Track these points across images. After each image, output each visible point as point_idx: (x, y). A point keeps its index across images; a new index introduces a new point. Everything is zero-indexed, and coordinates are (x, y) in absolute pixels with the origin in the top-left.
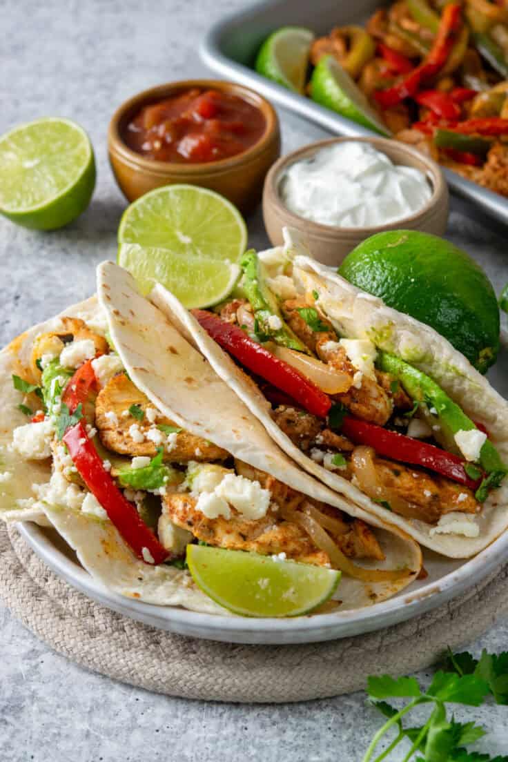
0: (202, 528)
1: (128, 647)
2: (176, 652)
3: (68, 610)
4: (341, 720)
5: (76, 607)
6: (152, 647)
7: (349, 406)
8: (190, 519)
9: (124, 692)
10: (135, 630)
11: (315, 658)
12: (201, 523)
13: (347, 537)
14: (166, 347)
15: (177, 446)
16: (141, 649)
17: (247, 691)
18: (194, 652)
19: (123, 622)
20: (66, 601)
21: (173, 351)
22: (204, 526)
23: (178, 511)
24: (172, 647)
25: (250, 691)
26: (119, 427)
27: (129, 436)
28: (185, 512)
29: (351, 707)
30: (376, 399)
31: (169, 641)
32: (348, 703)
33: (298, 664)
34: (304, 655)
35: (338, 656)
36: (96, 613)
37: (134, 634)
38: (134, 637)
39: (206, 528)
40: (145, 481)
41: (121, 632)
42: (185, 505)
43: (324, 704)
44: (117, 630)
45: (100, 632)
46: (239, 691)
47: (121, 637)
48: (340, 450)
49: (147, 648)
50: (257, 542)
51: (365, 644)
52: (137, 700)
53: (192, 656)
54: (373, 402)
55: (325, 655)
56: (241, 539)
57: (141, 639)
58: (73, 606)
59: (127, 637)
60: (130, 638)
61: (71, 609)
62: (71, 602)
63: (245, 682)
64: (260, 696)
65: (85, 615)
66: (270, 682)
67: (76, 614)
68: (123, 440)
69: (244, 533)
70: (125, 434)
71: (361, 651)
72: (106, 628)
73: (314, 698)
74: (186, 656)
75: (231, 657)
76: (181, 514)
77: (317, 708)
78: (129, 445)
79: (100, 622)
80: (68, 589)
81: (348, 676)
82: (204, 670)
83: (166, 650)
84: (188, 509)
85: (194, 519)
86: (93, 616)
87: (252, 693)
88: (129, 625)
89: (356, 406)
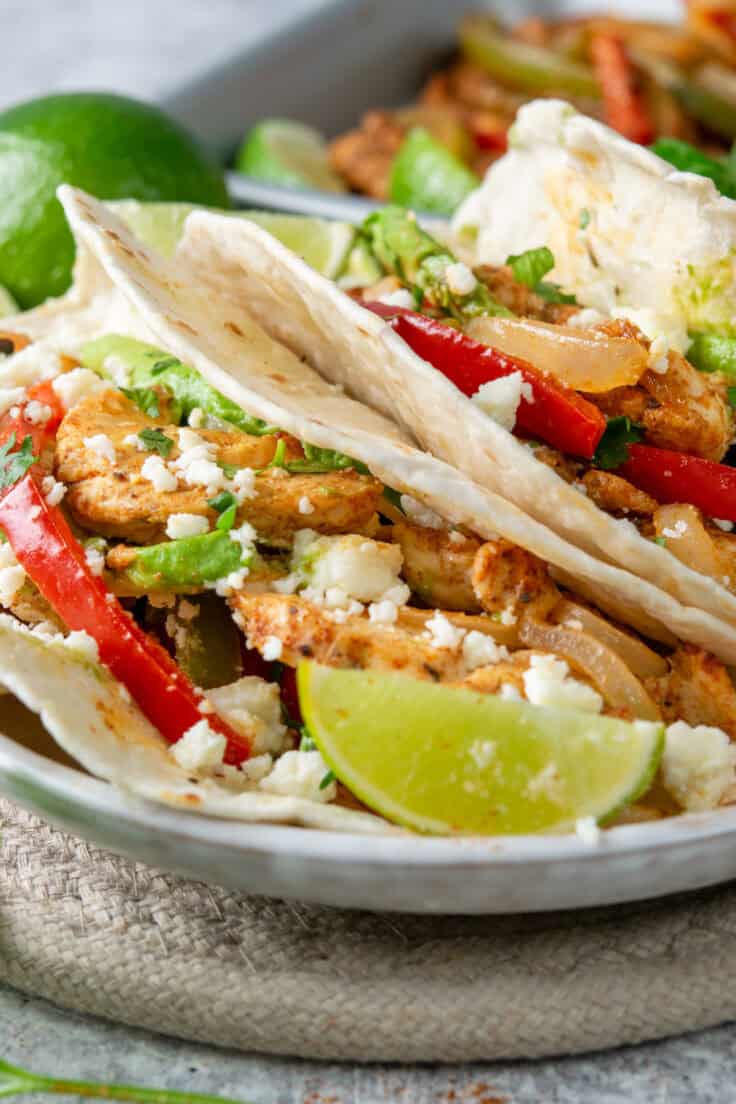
0: (334, 659)
1: (166, 953)
2: (280, 957)
3: (19, 888)
4: (683, 1088)
5: (36, 881)
6: (222, 950)
7: (640, 418)
8: (306, 639)
9: (161, 1056)
10: (178, 919)
11: (610, 956)
12: (333, 646)
13: (664, 682)
14: (223, 322)
15: (257, 493)
16: (199, 956)
17: (458, 1030)
18: (324, 957)
19: (148, 906)
20: (13, 871)
21: (236, 330)
22: (339, 655)
23: (277, 627)
24: (270, 948)
25: (467, 1028)
26: (117, 466)
27: (143, 483)
28: (294, 627)
29: (703, 1063)
30: (699, 400)
31: (262, 937)
32: (694, 1053)
33: (572, 969)
34: (582, 951)
35: (660, 949)
36: (84, 891)
37: (176, 927)
38: (177, 932)
39: (344, 658)
40: (199, 563)
41: (147, 925)
42: (294, 612)
43: (639, 1058)
44: (137, 920)
45: (97, 928)
46: (439, 1030)
47: (148, 933)
48: (626, 510)
49: (210, 953)
50: (468, 683)
51: (719, 924)
52: (193, 1070)
53: (319, 964)
54: (695, 406)
55: (631, 948)
56: (430, 678)
57: (195, 935)
58: (32, 879)
59: (163, 933)
60: (169, 936)
61: (26, 885)
62: (25, 871)
63: (453, 1009)
64: (490, 1039)
65: (59, 896)
66: (514, 1006)
67: (39, 893)
68: (127, 490)
69: (436, 665)
70: (133, 478)
71: (712, 936)
72: (111, 918)
73: (617, 1043)
74: (306, 964)
75: (409, 963)
76: (286, 632)
77: (622, 1068)
78: (142, 498)
79: (95, 907)
80: (18, 847)
81: (693, 985)
82: (353, 988)
83: (257, 954)
84: (300, 619)
85: (317, 640)
86: (78, 898)
87: (471, 1034)
88: (164, 909)
89: (657, 414)
